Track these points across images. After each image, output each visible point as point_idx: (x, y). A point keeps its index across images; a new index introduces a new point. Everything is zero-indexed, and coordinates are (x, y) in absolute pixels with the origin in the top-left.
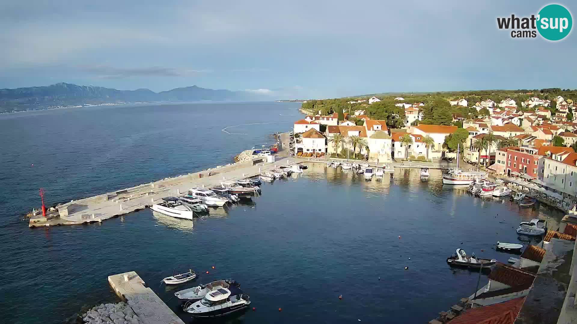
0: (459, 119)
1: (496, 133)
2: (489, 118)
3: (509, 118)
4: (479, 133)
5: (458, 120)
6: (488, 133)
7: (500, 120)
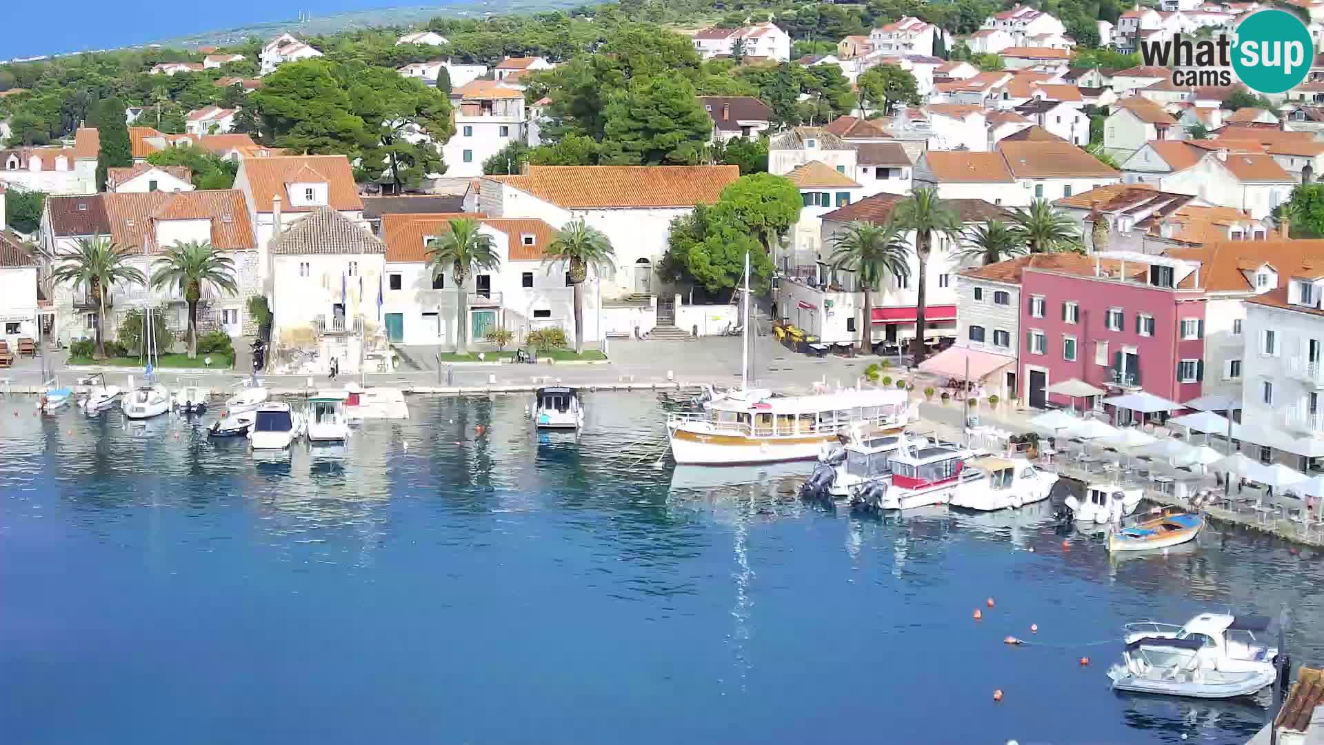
0: (746, 129)
1: (949, 191)
2: (917, 117)
3: (1026, 110)
4: (856, 196)
5: (739, 135)
6: (910, 194)
7: (976, 122)
